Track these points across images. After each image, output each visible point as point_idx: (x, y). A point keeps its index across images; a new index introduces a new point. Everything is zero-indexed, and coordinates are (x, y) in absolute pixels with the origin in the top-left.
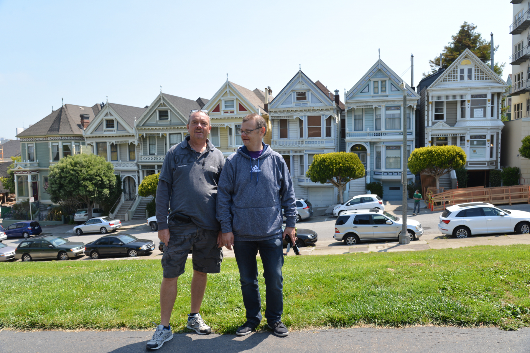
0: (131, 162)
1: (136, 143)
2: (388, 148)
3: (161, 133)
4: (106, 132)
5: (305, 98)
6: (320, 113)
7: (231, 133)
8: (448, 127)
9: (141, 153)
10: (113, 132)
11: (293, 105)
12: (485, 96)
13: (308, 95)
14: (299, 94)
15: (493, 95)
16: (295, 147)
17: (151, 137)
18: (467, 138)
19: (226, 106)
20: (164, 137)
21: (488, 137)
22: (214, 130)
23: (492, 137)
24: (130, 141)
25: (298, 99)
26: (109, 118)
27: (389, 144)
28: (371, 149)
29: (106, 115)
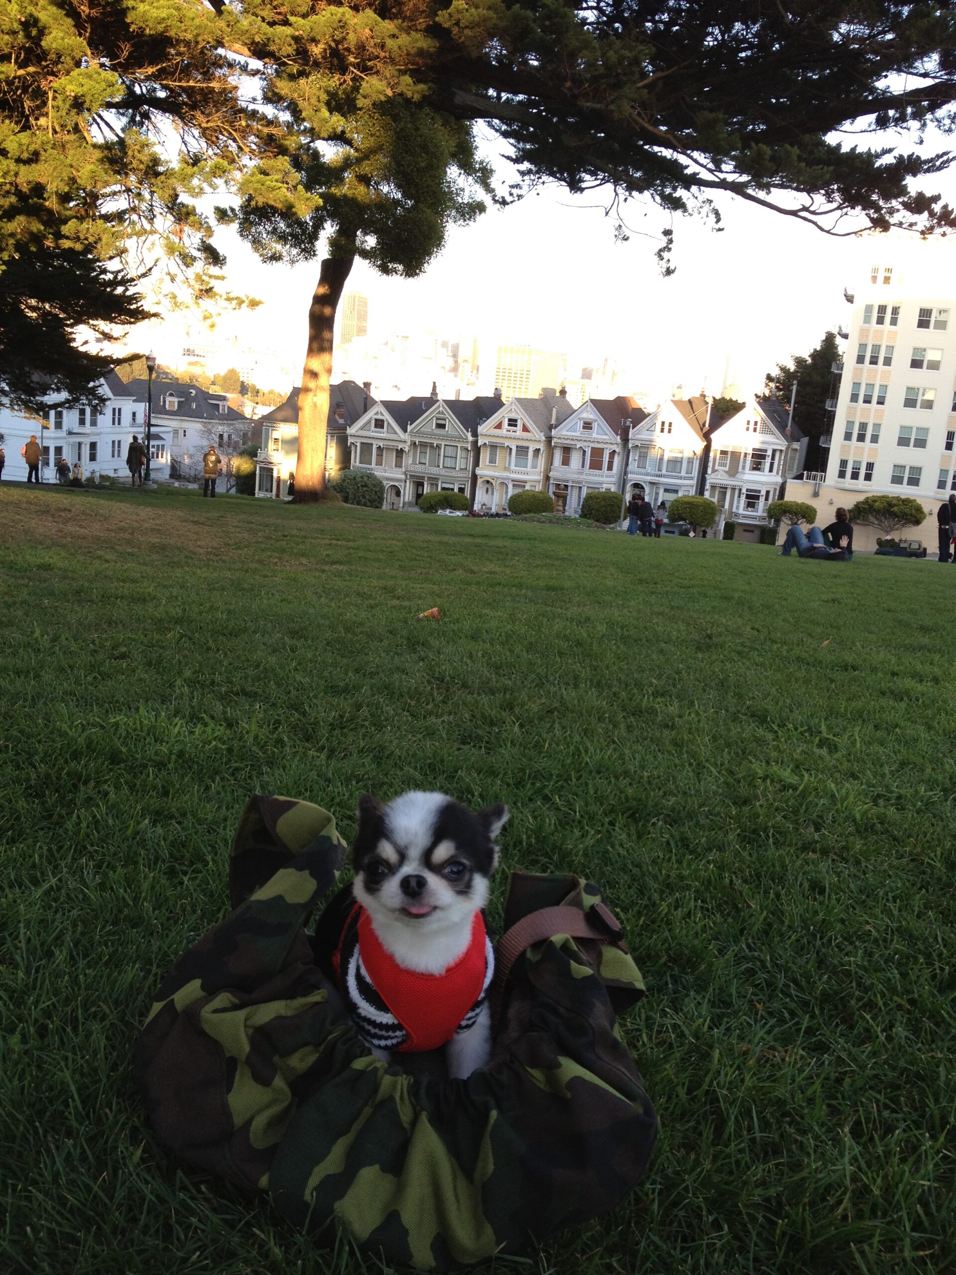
0: (398, 469)
1: (407, 450)
2: (666, 490)
3: (435, 443)
4: (373, 432)
5: (591, 428)
6: (604, 446)
7: (510, 453)
8: (726, 476)
9: (410, 461)
10: (383, 433)
11: (578, 434)
12: (766, 451)
13: (595, 426)
14: (585, 423)
15: (774, 451)
16: (575, 477)
17: (424, 445)
18: (744, 491)
19: (509, 425)
20: (438, 447)
21: (763, 493)
22: (494, 447)
23: (768, 492)
24: (400, 446)
25: (584, 428)
26: (379, 417)
27: (669, 487)
28: (651, 490)
29: (377, 413)
